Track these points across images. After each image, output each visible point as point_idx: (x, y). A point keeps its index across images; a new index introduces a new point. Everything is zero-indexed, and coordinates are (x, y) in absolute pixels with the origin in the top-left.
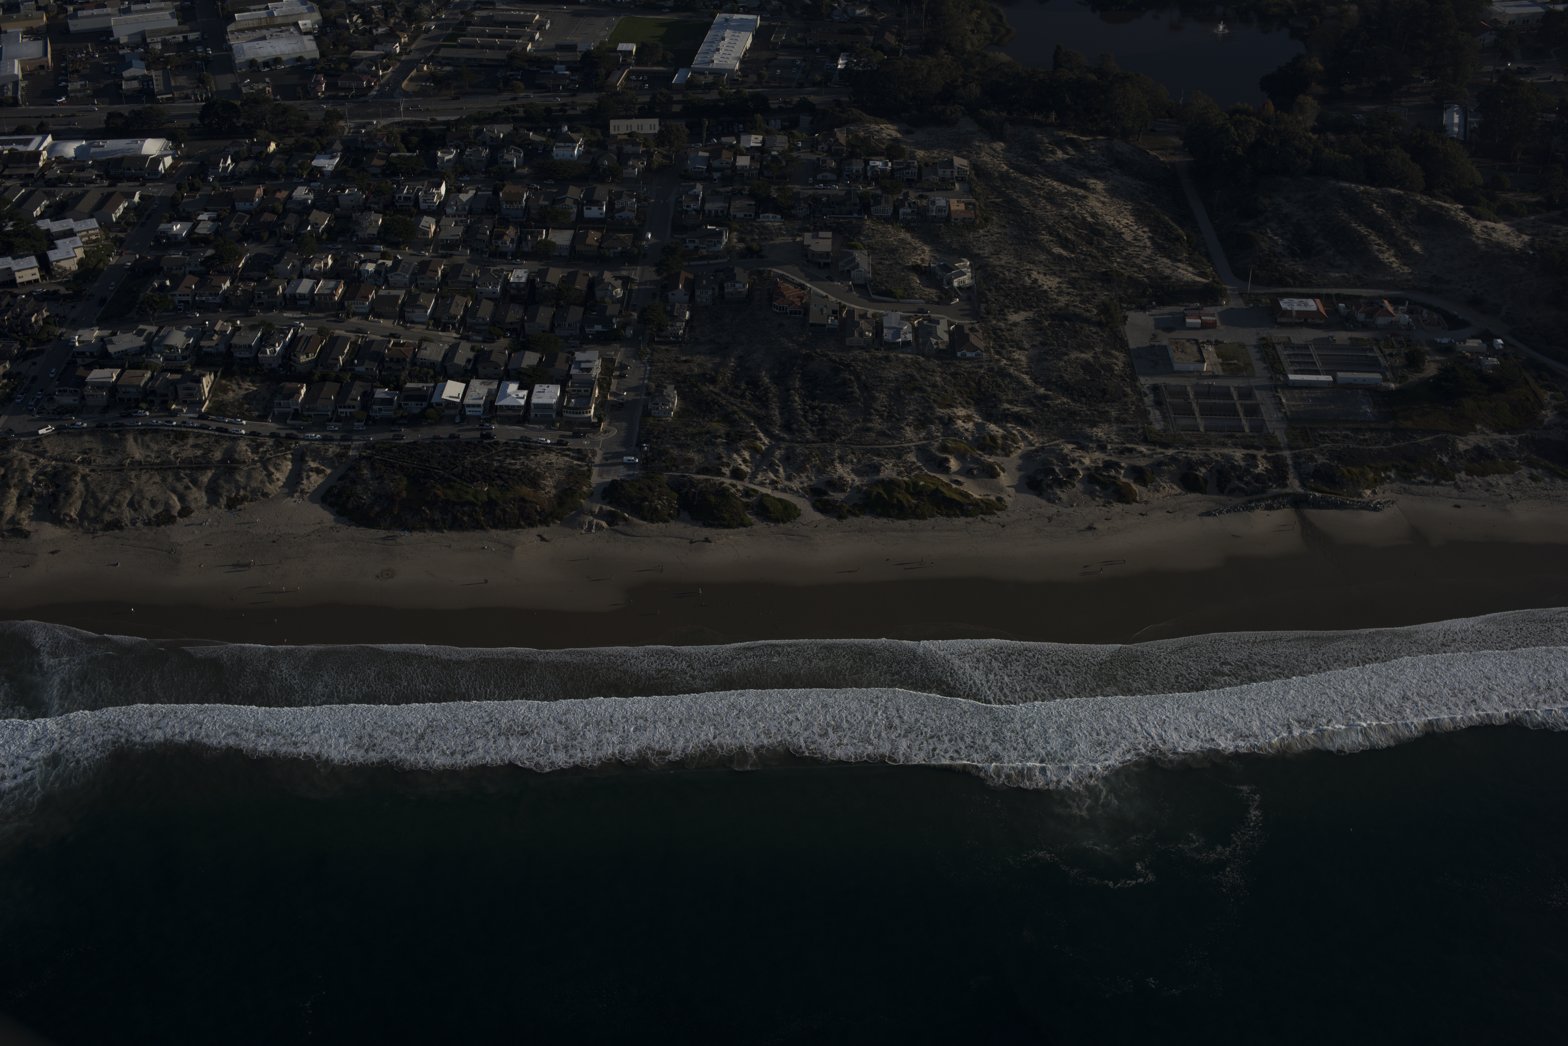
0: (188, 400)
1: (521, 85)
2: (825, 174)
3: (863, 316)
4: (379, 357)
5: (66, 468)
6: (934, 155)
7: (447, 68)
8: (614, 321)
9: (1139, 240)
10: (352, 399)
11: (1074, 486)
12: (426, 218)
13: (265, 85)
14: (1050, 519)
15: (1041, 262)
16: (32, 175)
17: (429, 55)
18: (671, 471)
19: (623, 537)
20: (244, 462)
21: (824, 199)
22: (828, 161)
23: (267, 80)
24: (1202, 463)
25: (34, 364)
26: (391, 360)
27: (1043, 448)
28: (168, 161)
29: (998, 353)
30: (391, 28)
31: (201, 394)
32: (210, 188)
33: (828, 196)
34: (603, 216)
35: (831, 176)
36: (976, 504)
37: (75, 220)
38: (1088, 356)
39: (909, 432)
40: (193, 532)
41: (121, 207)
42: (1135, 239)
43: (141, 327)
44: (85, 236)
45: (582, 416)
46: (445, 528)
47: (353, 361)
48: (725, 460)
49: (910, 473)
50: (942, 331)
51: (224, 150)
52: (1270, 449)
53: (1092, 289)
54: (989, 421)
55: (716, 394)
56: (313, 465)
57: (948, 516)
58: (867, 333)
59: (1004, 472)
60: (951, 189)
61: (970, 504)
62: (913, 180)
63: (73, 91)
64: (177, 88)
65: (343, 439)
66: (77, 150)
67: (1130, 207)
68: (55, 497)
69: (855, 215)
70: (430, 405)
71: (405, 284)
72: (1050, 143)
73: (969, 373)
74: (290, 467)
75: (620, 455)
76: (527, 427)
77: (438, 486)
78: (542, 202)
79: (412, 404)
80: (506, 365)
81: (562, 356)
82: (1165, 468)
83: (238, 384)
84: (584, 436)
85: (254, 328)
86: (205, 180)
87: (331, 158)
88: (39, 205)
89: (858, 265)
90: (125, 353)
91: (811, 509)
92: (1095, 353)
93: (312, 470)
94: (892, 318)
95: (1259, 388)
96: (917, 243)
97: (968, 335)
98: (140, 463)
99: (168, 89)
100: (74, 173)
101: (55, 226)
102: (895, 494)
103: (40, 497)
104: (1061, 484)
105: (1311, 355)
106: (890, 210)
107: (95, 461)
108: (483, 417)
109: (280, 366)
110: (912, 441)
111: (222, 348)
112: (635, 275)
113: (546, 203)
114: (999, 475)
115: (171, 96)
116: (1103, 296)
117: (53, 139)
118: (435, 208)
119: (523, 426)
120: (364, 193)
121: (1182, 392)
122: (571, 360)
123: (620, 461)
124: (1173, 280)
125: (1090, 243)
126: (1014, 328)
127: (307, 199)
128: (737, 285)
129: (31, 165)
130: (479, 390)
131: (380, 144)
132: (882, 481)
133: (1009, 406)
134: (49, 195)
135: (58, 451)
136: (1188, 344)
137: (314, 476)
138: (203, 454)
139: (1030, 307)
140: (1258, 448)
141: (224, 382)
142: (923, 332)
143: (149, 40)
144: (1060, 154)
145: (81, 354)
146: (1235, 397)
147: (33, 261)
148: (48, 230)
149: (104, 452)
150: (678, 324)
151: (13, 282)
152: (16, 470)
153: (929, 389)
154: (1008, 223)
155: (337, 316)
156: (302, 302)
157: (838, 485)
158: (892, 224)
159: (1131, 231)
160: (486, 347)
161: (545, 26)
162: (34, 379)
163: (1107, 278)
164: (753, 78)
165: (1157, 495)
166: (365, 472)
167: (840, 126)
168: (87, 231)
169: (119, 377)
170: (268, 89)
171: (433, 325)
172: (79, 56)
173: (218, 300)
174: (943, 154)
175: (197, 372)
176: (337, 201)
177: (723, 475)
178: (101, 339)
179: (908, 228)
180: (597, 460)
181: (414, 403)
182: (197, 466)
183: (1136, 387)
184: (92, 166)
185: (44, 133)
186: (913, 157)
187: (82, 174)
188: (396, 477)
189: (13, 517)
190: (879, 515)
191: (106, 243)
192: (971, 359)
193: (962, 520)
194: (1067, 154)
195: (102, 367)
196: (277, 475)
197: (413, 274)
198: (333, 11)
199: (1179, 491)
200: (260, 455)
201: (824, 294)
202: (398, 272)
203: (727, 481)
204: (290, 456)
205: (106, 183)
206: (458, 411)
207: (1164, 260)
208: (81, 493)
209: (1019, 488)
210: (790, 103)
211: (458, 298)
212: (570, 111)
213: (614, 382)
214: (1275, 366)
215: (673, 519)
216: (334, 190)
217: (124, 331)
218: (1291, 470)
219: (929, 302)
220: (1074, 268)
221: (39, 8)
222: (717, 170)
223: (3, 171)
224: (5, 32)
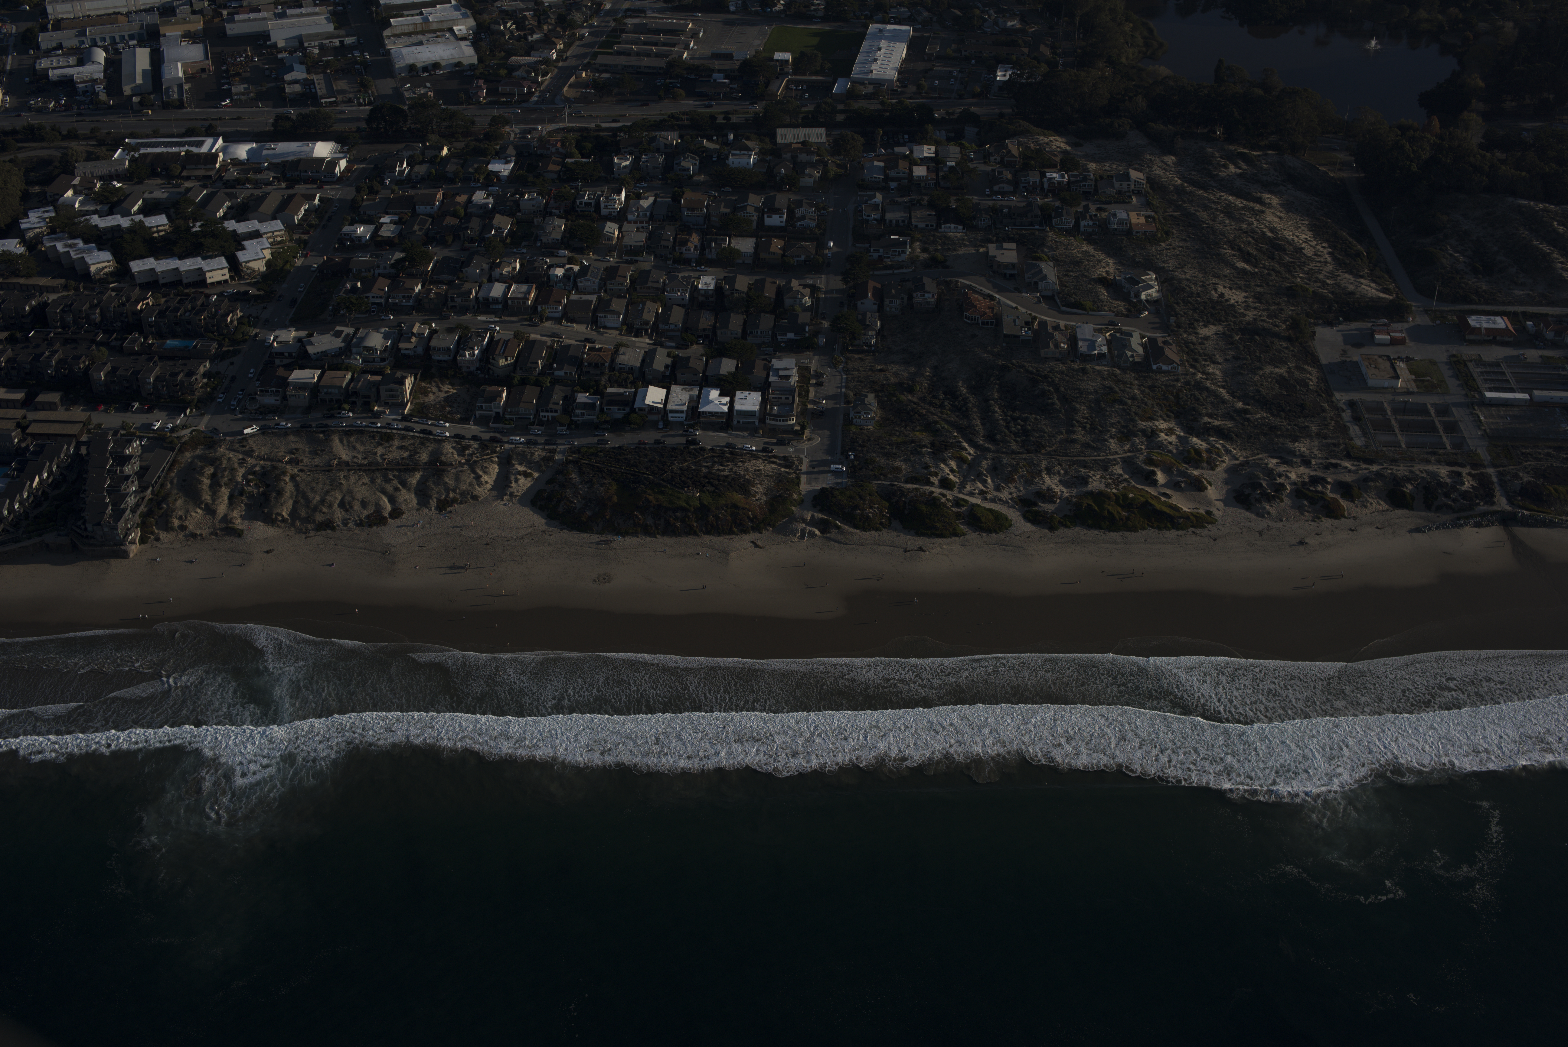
0: (390, 401)
1: (682, 92)
2: (1002, 185)
3: (1057, 328)
4: (577, 362)
5: (274, 468)
6: (1106, 168)
7: (605, 75)
8: (807, 329)
9: (1320, 256)
10: (554, 403)
11: (1282, 501)
12: (608, 224)
13: (426, 90)
14: (1261, 533)
15: (1226, 276)
16: (210, 176)
17: (586, 62)
18: (880, 480)
19: (836, 545)
20: (451, 465)
21: (1006, 210)
22: (1004, 172)
23: (428, 85)
24: (1408, 480)
25: (232, 363)
26: (590, 364)
27: (1247, 463)
28: (343, 163)
29: (1193, 366)
30: (546, 35)
31: (404, 396)
32: (390, 191)
33: (1009, 207)
34: (783, 224)
35: (1007, 188)
36: (1186, 517)
37: (260, 222)
38: (1282, 371)
39: (1113, 444)
40: (406, 534)
41: (302, 209)
43: (338, 328)
44: (270, 237)
45: (785, 423)
46: (658, 534)
47: (552, 365)
48: (932, 470)
49: (1118, 485)
50: (1136, 344)
51: (397, 154)
52: (1475, 466)
54: (1191, 434)
55: (915, 403)
56: (520, 468)
57: (1159, 528)
58: (1062, 345)
59: (1211, 485)
60: (1129, 202)
61: (1181, 517)
62: (1091, 193)
63: (237, 94)
64: (339, 92)
65: (547, 443)
66: (248, 152)
67: (1307, 223)
68: (266, 496)
69: (1037, 227)
70: (633, 410)
71: (594, 289)
72: (1221, 158)
73: (1166, 386)
74: (497, 470)
75: (827, 463)
76: (731, 434)
77: (649, 491)
78: (724, 210)
79: (615, 409)
80: (704, 373)
81: (759, 364)
82: (1371, 483)
83: (438, 387)
84: (788, 443)
85: (450, 331)
86: (382, 182)
87: (506, 163)
88: (222, 207)
89: (1045, 277)
90: (325, 354)
91: (1022, 519)
92: (1289, 368)
93: (519, 473)
94: (1086, 331)
95: (1455, 405)
96: (1101, 256)
97: (1162, 348)
98: (347, 464)
99: (331, 93)
100: (251, 175)
101: (242, 228)
102: (1106, 506)
103: (251, 496)
104: (1269, 499)
105: (1503, 373)
106: (1071, 222)
107: (302, 461)
108: (686, 423)
109: (478, 369)
110: (1116, 453)
111: (420, 350)
112: (820, 283)
113: (727, 210)
114: (1206, 488)
115: (334, 99)
116: (1290, 311)
117: (224, 141)
118: (617, 214)
119: (727, 433)
120: (543, 197)
121: (1378, 408)
122: (768, 369)
123: (826, 469)
124: (1358, 296)
125: (1272, 258)
126: (1205, 342)
127: (487, 204)
128: (927, 295)
129: (209, 166)
130: (681, 396)
131: (554, 150)
132: (1091, 493)
133: (1209, 420)
134: (231, 197)
135: (265, 450)
136: (1380, 360)
137: (522, 480)
138: (410, 456)
139: (1219, 321)
140: (1462, 465)
141: (423, 384)
142: (1118, 343)
143: (306, 44)
144: (1232, 169)
145: (279, 354)
146: (1433, 415)
147: (222, 261)
148: (234, 231)
149: (310, 452)
150: (870, 333)
151: (203, 283)
152: (225, 469)
153: (1129, 402)
154: (1189, 237)
155: (531, 320)
156: (494, 306)
157: (1048, 496)
158: (1074, 236)
159: (1311, 246)
160: (680, 353)
161: (698, 34)
162: (233, 379)
163: (1292, 293)
164: (912, 88)
165: (1365, 511)
166: (574, 476)
167: (1009, 137)
168: (273, 232)
169: (320, 377)
170: (430, 93)
171: (627, 330)
172: (238, 59)
173: (411, 303)
174: (1114, 167)
175: (399, 374)
176: (518, 206)
177: (932, 484)
178: (299, 340)
179: (1090, 240)
180: (804, 467)
181: (616, 408)
182: (405, 467)
183: (1332, 402)
184: (268, 168)
185: (216, 136)
186: (1087, 170)
187: (259, 176)
188: (605, 482)
189: (225, 516)
190: (1090, 527)
191: (291, 244)
192: (1167, 373)
193: (1172, 534)
194: (1240, 168)
195: (302, 368)
196: (485, 478)
197: (601, 279)
198: (486, 17)
199: (1386, 507)
200: (466, 458)
201: (1014, 305)
202: (588, 277)
203: (937, 491)
204: (496, 459)
205: (283, 185)
206: (660, 416)
207: (1347, 275)
208: (292, 493)
209: (1226, 502)
210: (953, 114)
211: (649, 304)
212: (734, 119)
213: (812, 389)
214: (1468, 383)
215: (884, 527)
216: (513, 195)
217: (323, 332)
218: (1497, 488)
219: (1118, 314)
220: (1258, 282)
221: (194, 12)
222: (894, 180)
223: (181, 172)
224: (164, 36)
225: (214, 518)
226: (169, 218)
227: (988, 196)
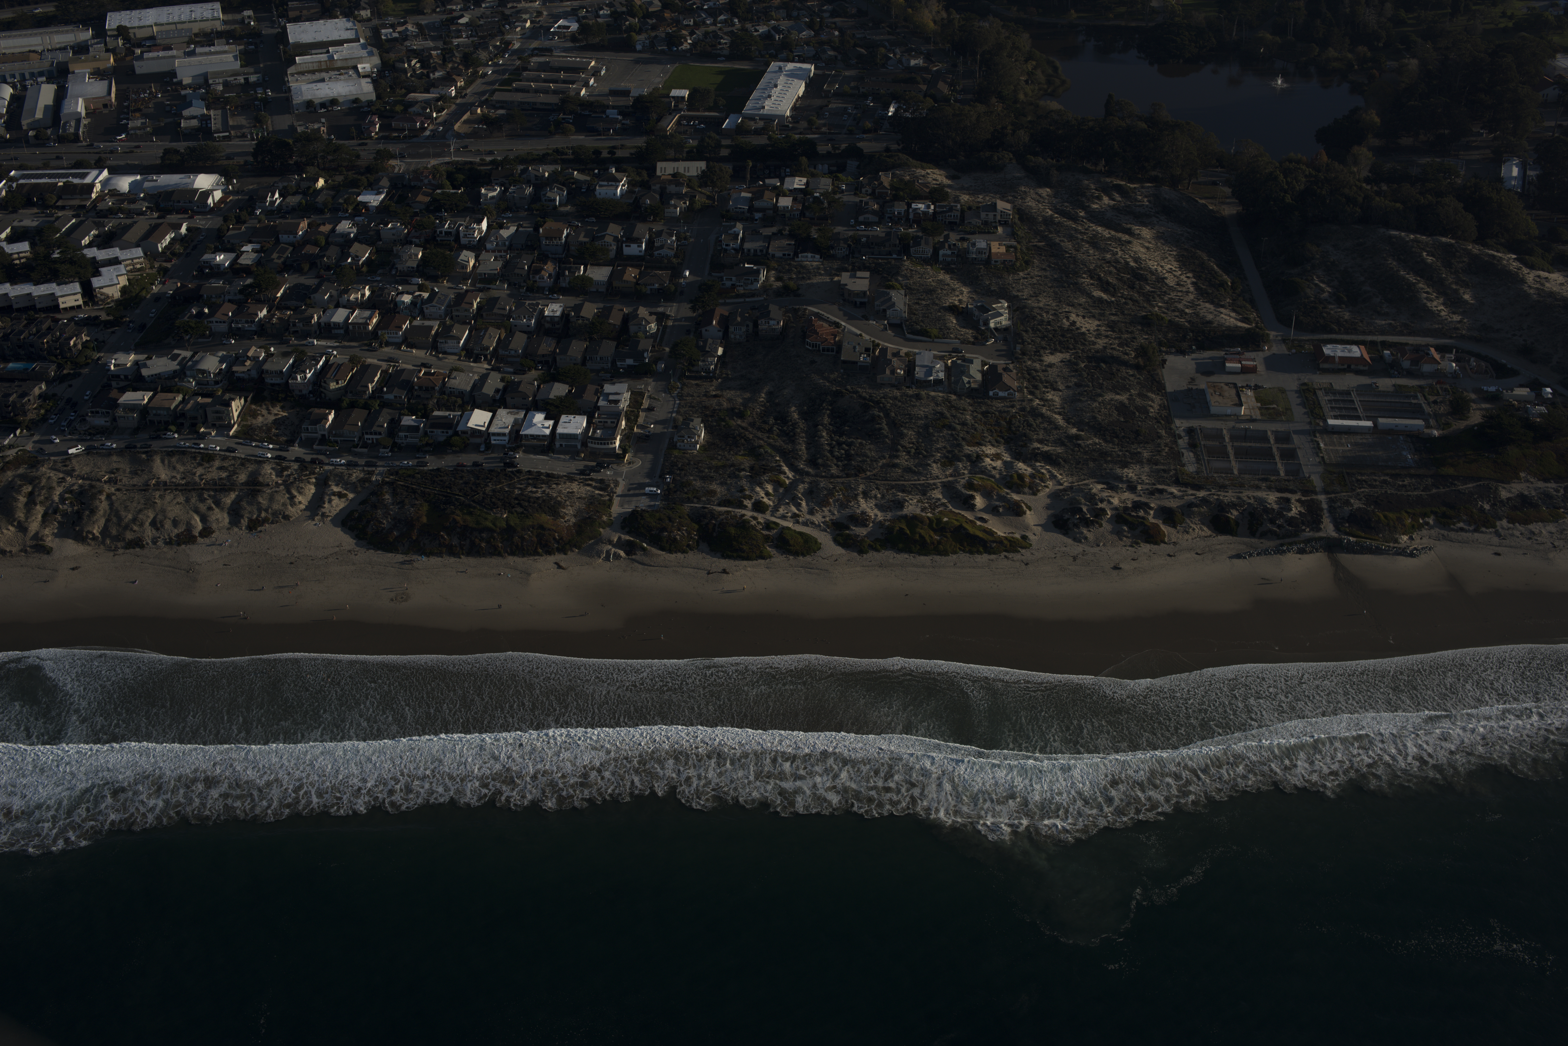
1: (572, 128)
2: (867, 216)
3: (896, 354)
4: (408, 386)
5: (92, 486)
6: (979, 200)
7: (501, 112)
8: (645, 355)
9: (1183, 285)
10: (379, 426)
11: (1101, 525)
12: (465, 252)
13: (321, 125)
14: (1075, 558)
15: (1080, 305)
16: (84, 206)
17: (484, 98)
18: (693, 503)
19: (640, 566)
20: (268, 485)
21: (864, 240)
22: (870, 203)
23: (323, 120)
24: (1234, 506)
25: (70, 386)
26: (420, 388)
27: (1071, 488)
28: (218, 195)
29: (1031, 393)
30: (448, 72)
31: (230, 417)
32: (256, 221)
33: (868, 237)
34: (642, 254)
35: (873, 218)
36: (1000, 541)
37: (121, 249)
38: (1123, 398)
39: (935, 469)
40: (213, 552)
41: (168, 238)
42: (1178, 284)
44: (130, 265)
45: (606, 446)
46: (463, 554)
47: (382, 388)
48: (747, 493)
49: (934, 510)
50: (975, 371)
51: (272, 185)
52: (1305, 492)
53: (1132, 332)
54: (1018, 460)
55: (743, 428)
56: (336, 489)
57: (971, 552)
58: (899, 371)
59: (1030, 510)
60: (993, 233)
61: (994, 542)
62: (955, 223)
63: (133, 129)
64: (234, 127)
65: (368, 464)
66: (132, 185)
67: (1175, 253)
68: (79, 515)
69: (895, 256)
70: (456, 433)
71: (440, 316)
72: (1096, 190)
73: (1000, 412)
74: (313, 491)
75: (642, 486)
76: (551, 457)
77: (458, 512)
78: (582, 238)
79: (438, 431)
80: (535, 396)
81: (591, 388)
82: (1196, 509)
83: (268, 409)
84: (608, 466)
85: (286, 355)
86: (252, 213)
87: (377, 194)
88: (87, 234)
89: (894, 305)
90: (158, 376)
91: (832, 543)
92: (1131, 395)
93: (334, 494)
94: (926, 357)
95: (1297, 432)
96: (956, 284)
97: (1001, 374)
98: (165, 483)
99: (226, 127)
100: (125, 205)
101: (101, 255)
102: (918, 530)
103: (65, 514)
104: (1088, 523)
105: (1353, 401)
106: (929, 251)
107: (121, 481)
108: (507, 446)
109: (310, 392)
110: (938, 477)
111: (254, 374)
112: (671, 311)
113: (587, 240)
114: (1025, 513)
115: (227, 134)
116: (1142, 339)
117: (109, 173)
118: (475, 243)
119: (548, 456)
120: (406, 227)
121: (1218, 435)
122: (599, 392)
123: (642, 491)
124: (1215, 325)
125: (1132, 287)
126: (1049, 369)
127: (349, 233)
128: (772, 322)
129: (85, 196)
130: (506, 419)
132: (905, 517)
133: (1039, 446)
134: (98, 225)
135: (86, 470)
136: (1226, 388)
137: (336, 500)
138: (228, 476)
139: (1067, 349)
140: (1293, 492)
141: (253, 407)
142: (956, 371)
143: (211, 82)
144: (1106, 200)
145: (116, 376)
146: (1272, 441)
147: (77, 287)
148: (94, 258)
149: (131, 472)
150: (710, 360)
151: (56, 308)
152: (43, 488)
153: (958, 427)
154: (1049, 266)
155: (370, 345)
156: (336, 331)
157: (861, 520)
158: (931, 265)
159: (1175, 276)
160: (516, 378)
161: (600, 72)
162: (69, 401)
163: (1147, 322)
164: (804, 124)
165: (1186, 536)
166: (387, 497)
167: (886, 170)
168: (132, 259)
169: (150, 400)
170: (322, 128)
171: (465, 356)
172: (142, 96)
173: (254, 328)
174: (987, 198)
175: (227, 396)
176: (380, 235)
177: (745, 507)
178: (136, 363)
179: (948, 269)
180: (619, 490)
181: (440, 430)
182: (221, 487)
183: (1171, 429)
184: (144, 199)
185: (101, 168)
186: (957, 201)
187: (132, 206)
188: (417, 502)
189: (37, 533)
190: (900, 551)
191: (150, 271)
192: (1003, 399)
193: (985, 557)
194: (1113, 200)
195: (135, 390)
196: (300, 498)
197: (449, 306)
198: (392, 56)
199: (1209, 533)
200: (284, 478)
201: (859, 332)
202: (434, 303)
203: (749, 514)
204: (314, 480)
205: (155, 215)
206: (483, 439)
207: (1207, 305)
208: (105, 511)
209: (1045, 527)
210: (838, 149)
211: (491, 330)
212: (619, 154)
213: (642, 415)
214: (1315, 411)
215: (691, 550)
216: (376, 225)
217: (159, 356)
218: (1326, 514)
219: (964, 342)
220: (1114, 311)
221: (107, 51)
222: (759, 210)
223: (57, 202)
224: (73, 73)
225: (25, 535)
226: (32, 245)
227: (852, 226)
